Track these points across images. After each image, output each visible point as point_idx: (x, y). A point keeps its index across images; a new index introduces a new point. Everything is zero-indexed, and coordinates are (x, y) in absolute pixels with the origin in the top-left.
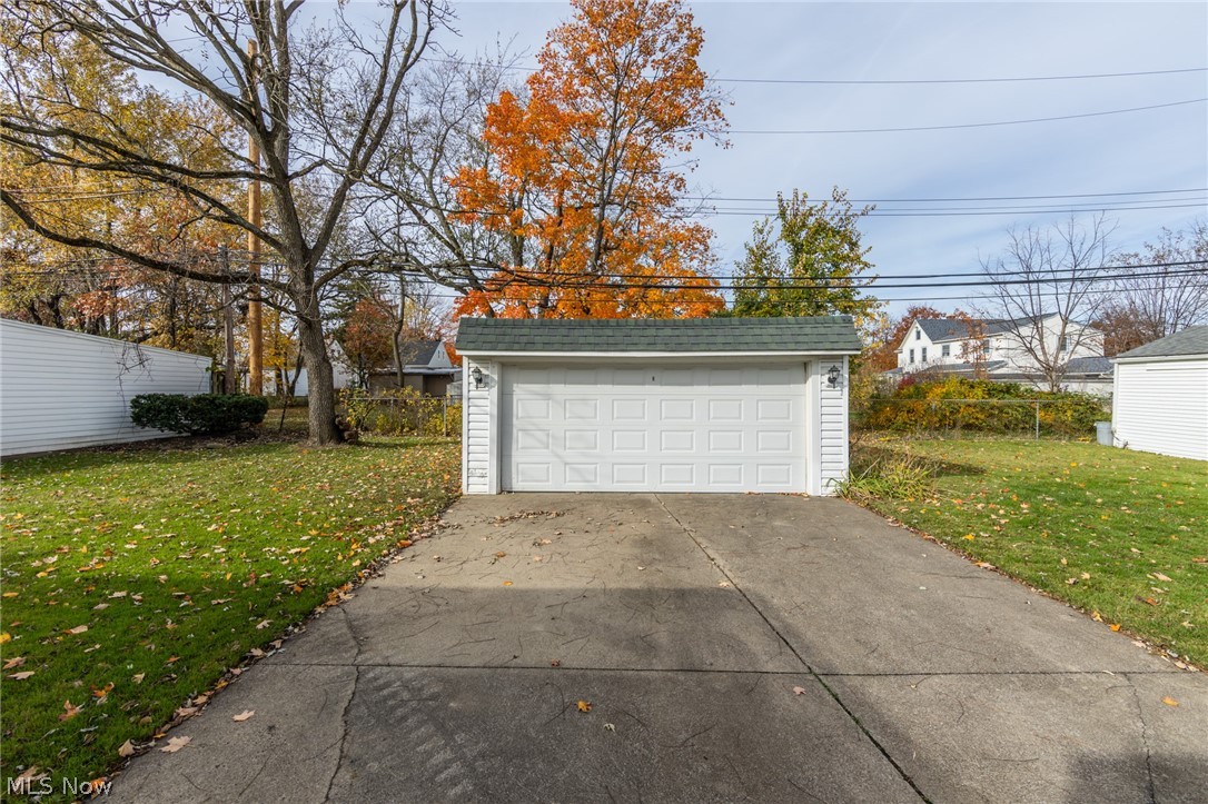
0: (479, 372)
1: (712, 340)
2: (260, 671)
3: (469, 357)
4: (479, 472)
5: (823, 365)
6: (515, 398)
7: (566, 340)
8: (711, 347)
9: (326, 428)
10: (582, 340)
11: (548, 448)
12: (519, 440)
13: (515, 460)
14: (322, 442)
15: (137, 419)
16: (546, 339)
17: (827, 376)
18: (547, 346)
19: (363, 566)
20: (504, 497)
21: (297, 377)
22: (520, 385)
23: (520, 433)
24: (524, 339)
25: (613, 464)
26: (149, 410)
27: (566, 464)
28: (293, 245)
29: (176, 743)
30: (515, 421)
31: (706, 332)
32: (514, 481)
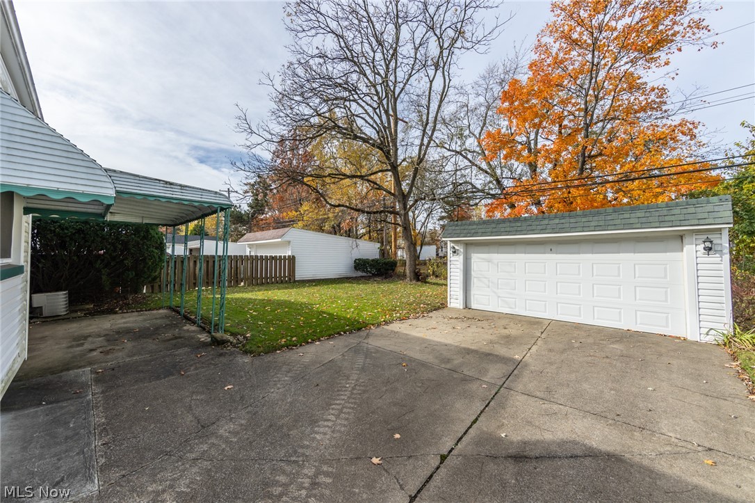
0: (454, 248)
1: (586, 224)
2: (341, 337)
3: (450, 241)
4: (455, 297)
5: (697, 237)
6: (472, 261)
7: (494, 230)
8: (585, 229)
9: (412, 274)
10: (502, 230)
11: (489, 287)
12: (475, 283)
13: (472, 293)
14: (411, 280)
15: (355, 268)
16: (483, 230)
17: (703, 246)
18: (483, 234)
19: (384, 321)
20: (466, 310)
21: (421, 250)
22: (475, 255)
23: (475, 279)
24: (473, 231)
25: (526, 300)
26: (360, 264)
27: (499, 297)
28: (399, 194)
29: (317, 343)
30: (472, 273)
31: (584, 220)
32: (472, 304)
